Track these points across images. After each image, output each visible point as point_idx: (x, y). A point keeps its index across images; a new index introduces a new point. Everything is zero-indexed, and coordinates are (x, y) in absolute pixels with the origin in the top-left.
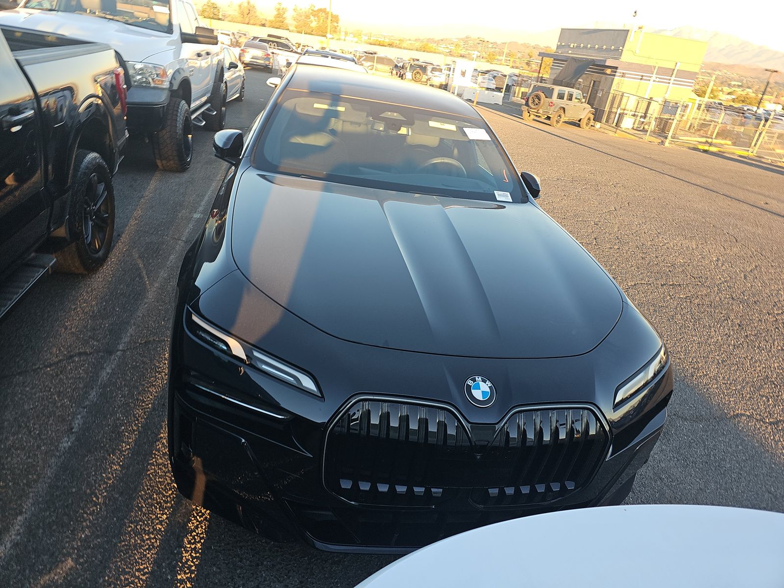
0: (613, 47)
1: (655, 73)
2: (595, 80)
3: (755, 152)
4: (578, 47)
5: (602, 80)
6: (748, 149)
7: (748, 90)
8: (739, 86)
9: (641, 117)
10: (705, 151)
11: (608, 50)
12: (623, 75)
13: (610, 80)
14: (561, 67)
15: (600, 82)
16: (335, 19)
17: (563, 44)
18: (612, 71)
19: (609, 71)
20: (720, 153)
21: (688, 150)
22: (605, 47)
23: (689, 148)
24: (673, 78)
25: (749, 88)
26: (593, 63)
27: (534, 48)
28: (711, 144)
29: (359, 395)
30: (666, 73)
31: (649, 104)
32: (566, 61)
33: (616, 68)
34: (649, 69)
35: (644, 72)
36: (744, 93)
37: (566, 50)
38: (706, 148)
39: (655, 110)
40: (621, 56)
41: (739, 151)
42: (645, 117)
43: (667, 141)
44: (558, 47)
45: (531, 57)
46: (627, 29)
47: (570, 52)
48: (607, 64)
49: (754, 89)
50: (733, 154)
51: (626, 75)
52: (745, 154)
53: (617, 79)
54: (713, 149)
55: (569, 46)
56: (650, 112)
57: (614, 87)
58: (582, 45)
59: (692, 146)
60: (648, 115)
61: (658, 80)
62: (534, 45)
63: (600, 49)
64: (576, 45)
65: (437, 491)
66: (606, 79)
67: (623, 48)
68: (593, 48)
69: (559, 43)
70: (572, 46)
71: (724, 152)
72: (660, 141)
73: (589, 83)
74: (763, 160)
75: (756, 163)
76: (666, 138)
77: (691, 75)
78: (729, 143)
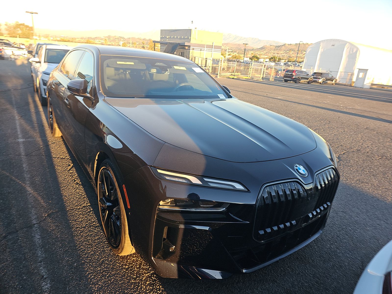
0: (186, 37)
1: (205, 47)
2: (182, 52)
3: (250, 77)
4: (170, 38)
5: (185, 51)
6: (248, 75)
7: (235, 53)
8: (232, 52)
9: (204, 67)
10: (233, 78)
11: (184, 38)
12: (193, 49)
13: (188, 52)
14: (165, 47)
15: (184, 53)
16: (31, 29)
17: (163, 37)
18: (188, 48)
19: (187, 48)
20: (238, 78)
21: (227, 79)
22: (182, 37)
23: (227, 78)
24: (213, 49)
25: (235, 52)
26: (179, 44)
27: (144, 40)
28: (234, 75)
29: (264, 185)
30: (210, 47)
31: (206, 61)
32: (167, 44)
33: (190, 46)
34: (203, 46)
35: (201, 47)
36: (234, 54)
37: (165, 39)
38: (233, 77)
39: (210, 63)
40: (190, 41)
41: (244, 77)
42: (206, 67)
43: (218, 76)
44: (161, 38)
45: (144, 44)
46: (191, 29)
47: (167, 40)
48: (185, 45)
49: (237, 52)
50: (242, 78)
51: (195, 49)
52: (247, 78)
53: (191, 51)
54: (235, 77)
55: (166, 37)
56: (207, 64)
57: (191, 55)
58: (172, 37)
59: (227, 77)
60: (207, 66)
61: (207, 50)
62: (143, 38)
63: (181, 38)
64: (169, 37)
65: (294, 222)
66: (186, 51)
67: (191, 37)
68: (177, 38)
69: (161, 36)
70: (167, 37)
71: (239, 78)
72: (215, 76)
73: (179, 53)
74: (254, 79)
75: (252, 80)
76: (217, 74)
77: (219, 47)
78: (240, 74)
